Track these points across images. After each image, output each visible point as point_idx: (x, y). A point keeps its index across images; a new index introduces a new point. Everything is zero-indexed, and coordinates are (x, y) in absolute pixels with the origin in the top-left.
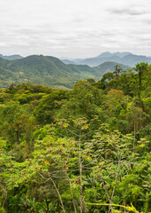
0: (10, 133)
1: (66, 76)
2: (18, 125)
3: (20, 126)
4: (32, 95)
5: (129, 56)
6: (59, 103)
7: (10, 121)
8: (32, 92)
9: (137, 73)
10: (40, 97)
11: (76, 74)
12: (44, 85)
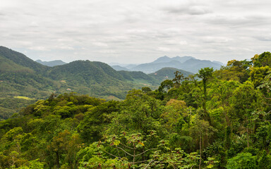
0: (48, 153)
1: (117, 85)
2: (58, 144)
3: (61, 145)
4: (75, 107)
5: (191, 60)
6: (109, 116)
7: (49, 139)
8: (76, 104)
9: (200, 80)
10: (86, 110)
11: (129, 82)
12: (90, 95)
